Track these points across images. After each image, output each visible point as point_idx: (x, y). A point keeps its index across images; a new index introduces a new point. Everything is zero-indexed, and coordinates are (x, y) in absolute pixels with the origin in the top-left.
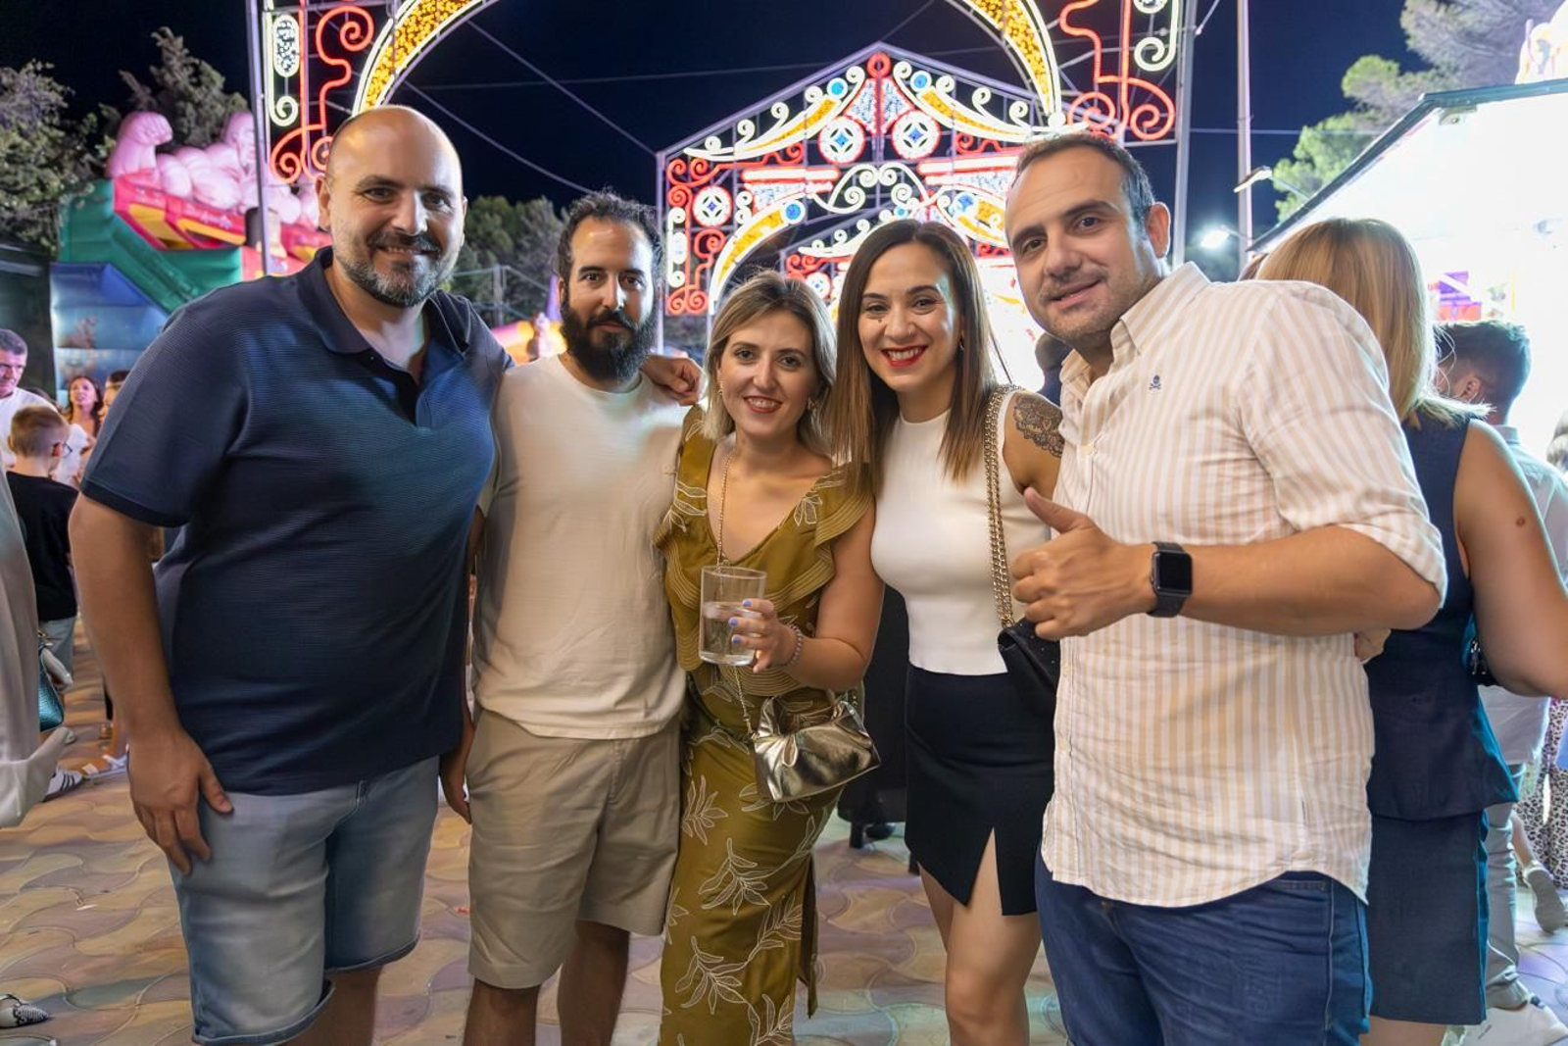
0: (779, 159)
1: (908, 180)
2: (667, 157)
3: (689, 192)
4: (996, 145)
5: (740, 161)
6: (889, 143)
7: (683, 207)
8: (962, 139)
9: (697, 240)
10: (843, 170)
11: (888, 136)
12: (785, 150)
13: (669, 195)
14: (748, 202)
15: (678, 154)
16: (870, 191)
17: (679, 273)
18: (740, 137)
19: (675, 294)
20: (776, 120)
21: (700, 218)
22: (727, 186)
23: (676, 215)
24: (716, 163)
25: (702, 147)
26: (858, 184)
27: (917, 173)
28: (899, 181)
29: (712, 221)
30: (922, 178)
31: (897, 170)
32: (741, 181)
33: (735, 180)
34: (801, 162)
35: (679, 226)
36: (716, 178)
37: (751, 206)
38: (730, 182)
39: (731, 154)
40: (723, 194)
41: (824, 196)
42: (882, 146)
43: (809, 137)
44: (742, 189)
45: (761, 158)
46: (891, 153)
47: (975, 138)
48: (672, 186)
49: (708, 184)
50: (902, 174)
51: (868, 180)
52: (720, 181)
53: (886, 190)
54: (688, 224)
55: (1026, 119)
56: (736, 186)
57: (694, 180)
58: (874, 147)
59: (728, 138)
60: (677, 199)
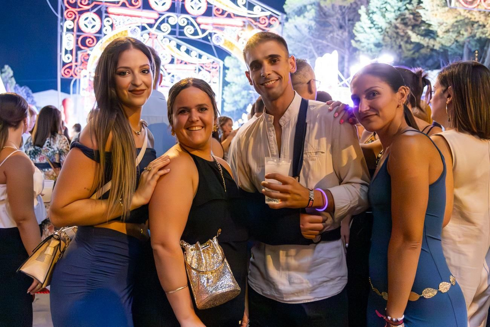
0: (127, 5)
1: (192, 25)
3: (76, 13)
4: (232, 15)
6: (183, 6)
8: (218, 10)
9: (80, 39)
10: (161, 15)
11: (183, 3)
13: (65, 13)
14: (110, 23)
16: (173, 27)
17: (69, 55)
19: (67, 66)
22: (99, 13)
23: (68, 24)
27: (196, 21)
28: (188, 24)
30: (199, 25)
31: (187, 19)
33: (104, 12)
34: (139, 8)
36: (93, 8)
37: (112, 26)
40: (96, 17)
42: (180, 7)
44: (106, 17)
45: (118, 2)
46: (184, 11)
47: (223, 10)
49: (88, 11)
50: (189, 22)
51: (172, 21)
52: (95, 10)
53: (182, 28)
54: (75, 30)
55: (245, 5)
56: (104, 15)
57: (80, 7)
58: (176, 6)
60: (70, 16)
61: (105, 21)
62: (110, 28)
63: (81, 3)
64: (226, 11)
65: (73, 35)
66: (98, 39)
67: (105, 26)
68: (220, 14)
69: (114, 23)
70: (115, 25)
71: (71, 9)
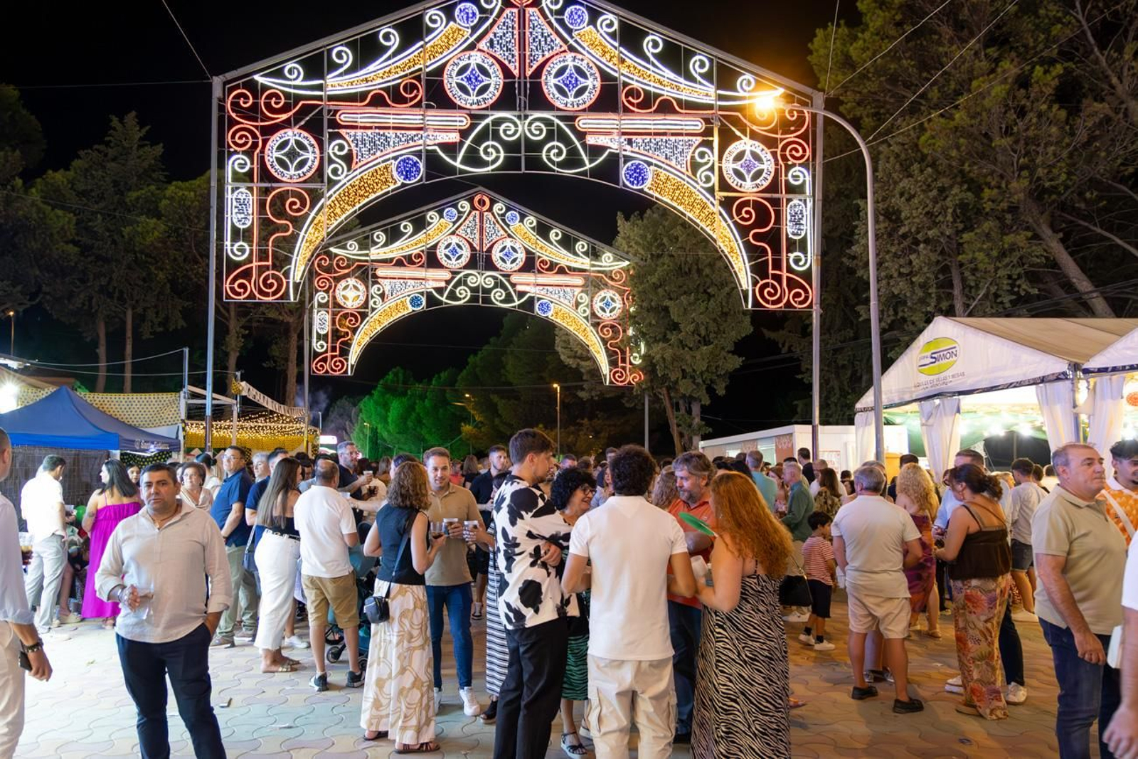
64: (557, 264)
68: (547, 270)
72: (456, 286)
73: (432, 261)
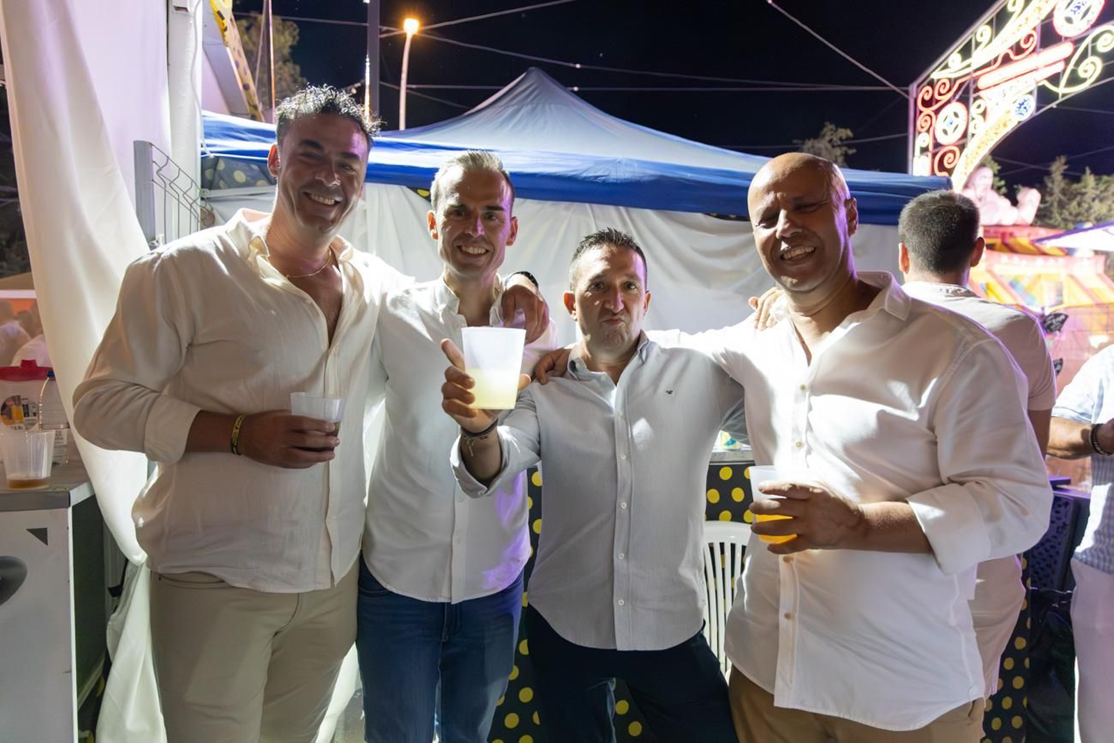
2: (918, 86)
5: (976, 71)
7: (928, 131)
12: (1018, 44)
15: (927, 81)
18: (978, 44)
20: (1012, 14)
21: (942, 139)
23: (923, 140)
24: (956, 80)
25: (946, 67)
26: (1094, 52)
29: (949, 140)
32: (977, 90)
35: (924, 150)
38: (966, 93)
39: (969, 66)
41: (1055, 79)
43: (1043, 17)
45: (995, 60)
48: (921, 112)
49: (948, 102)
54: (931, 148)
56: (972, 96)
59: (966, 52)
61: (973, 107)
62: (981, 118)
63: (940, 94)
65: (927, 156)
66: (962, 147)
67: (973, 119)
69: (987, 105)
70: (988, 110)
71: (927, 111)
72: (1078, 63)
73: (1048, 36)
